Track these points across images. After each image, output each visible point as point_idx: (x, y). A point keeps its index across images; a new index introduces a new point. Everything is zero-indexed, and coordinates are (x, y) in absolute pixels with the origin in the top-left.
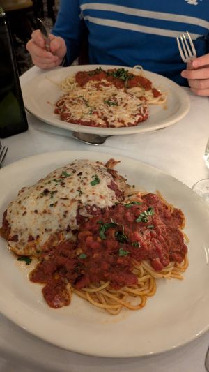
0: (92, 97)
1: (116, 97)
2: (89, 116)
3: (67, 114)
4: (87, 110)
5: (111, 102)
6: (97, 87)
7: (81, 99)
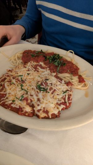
0: (29, 77)
1: (47, 81)
2: (19, 102)
3: (3, 94)
4: (19, 93)
5: (42, 87)
6: (35, 68)
7: (20, 78)
